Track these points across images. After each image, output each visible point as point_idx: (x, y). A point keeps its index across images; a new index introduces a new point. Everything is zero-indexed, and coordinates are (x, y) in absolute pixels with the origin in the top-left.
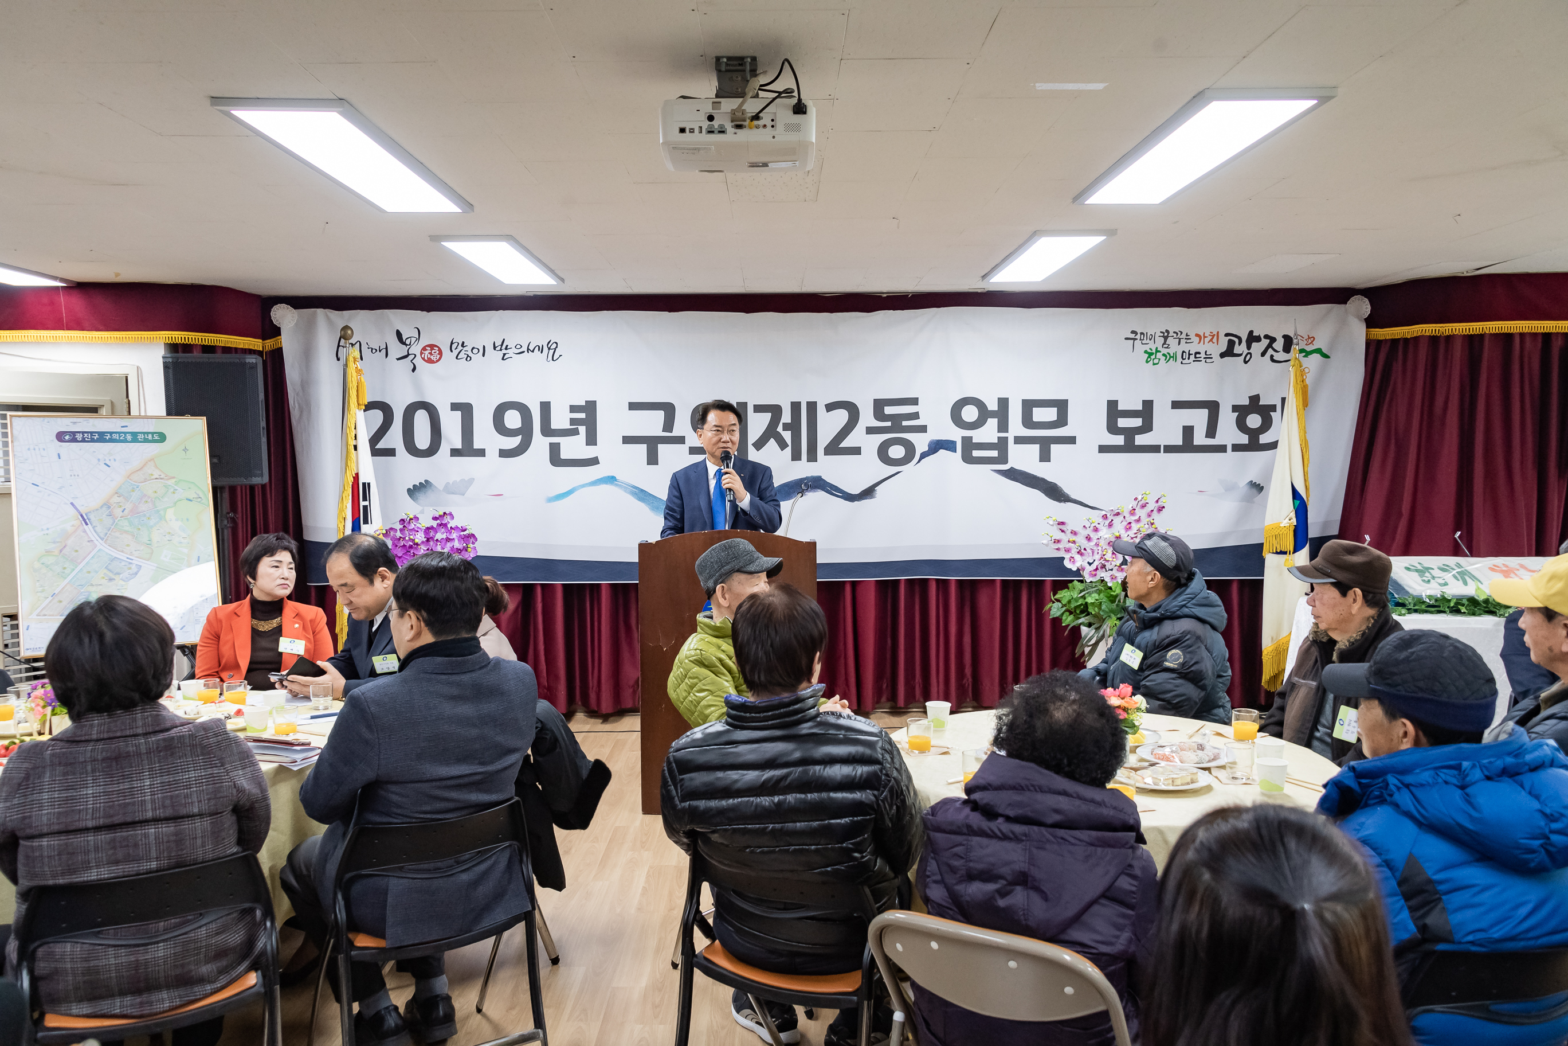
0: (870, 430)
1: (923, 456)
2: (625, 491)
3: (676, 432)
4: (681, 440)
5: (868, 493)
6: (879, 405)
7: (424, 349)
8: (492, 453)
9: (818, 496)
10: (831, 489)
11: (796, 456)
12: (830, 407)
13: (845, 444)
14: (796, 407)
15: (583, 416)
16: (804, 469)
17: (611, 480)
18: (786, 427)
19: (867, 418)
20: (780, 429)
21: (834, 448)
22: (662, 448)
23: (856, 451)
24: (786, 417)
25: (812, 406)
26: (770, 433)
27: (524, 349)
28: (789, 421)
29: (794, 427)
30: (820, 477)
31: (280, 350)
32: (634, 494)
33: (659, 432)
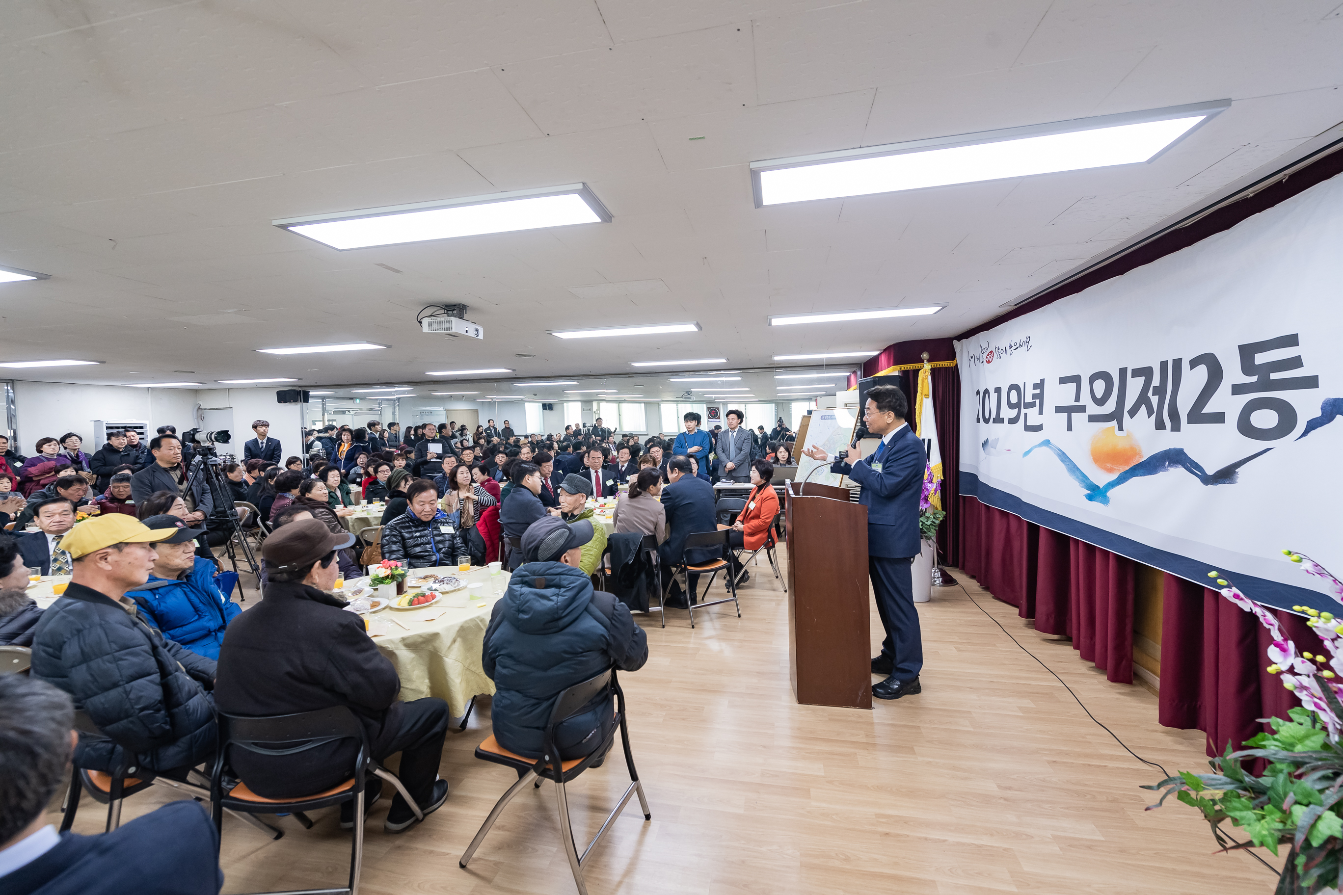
0: (1238, 389)
1: (1313, 425)
2: (1054, 453)
3: (1081, 403)
4: (1083, 409)
5: (1226, 475)
6: (1247, 352)
7: (988, 355)
8: (1006, 421)
9: (1177, 473)
10: (1193, 467)
11: (1160, 425)
12: (1194, 363)
13: (1209, 408)
14: (1164, 365)
15: (1038, 391)
16: (1167, 440)
17: (1047, 443)
18: (1156, 391)
19: (1233, 374)
20: (1150, 394)
21: (1197, 416)
22: (1074, 415)
23: (1219, 418)
24: (1156, 382)
25: (1178, 363)
26: (1143, 399)
27: (1018, 345)
28: (1158, 384)
29: (1160, 391)
30: (1182, 450)
31: (957, 364)
32: (1059, 456)
33: (1072, 403)
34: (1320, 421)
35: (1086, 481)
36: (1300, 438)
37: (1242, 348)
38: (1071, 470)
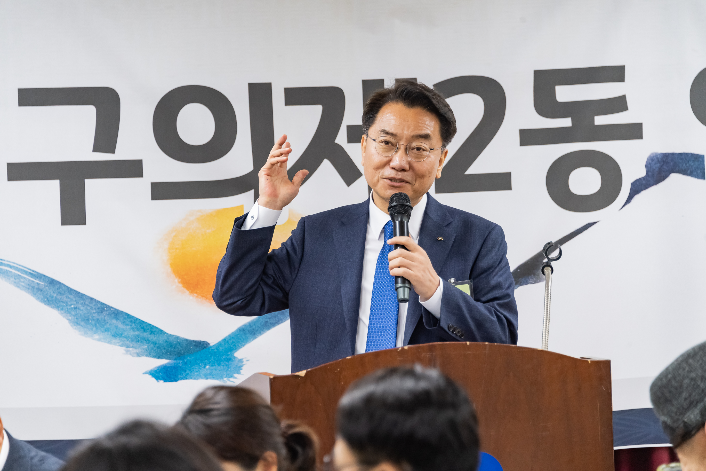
1: (637, 187)
2: (17, 285)
6: (545, 82)
19: (521, 110)
20: (341, 138)
21: (459, 177)
23: (502, 182)
24: (353, 113)
32: (37, 291)
34: (644, 182)
35: (153, 338)
36: (624, 206)
37: (538, 74)
38: (87, 320)
